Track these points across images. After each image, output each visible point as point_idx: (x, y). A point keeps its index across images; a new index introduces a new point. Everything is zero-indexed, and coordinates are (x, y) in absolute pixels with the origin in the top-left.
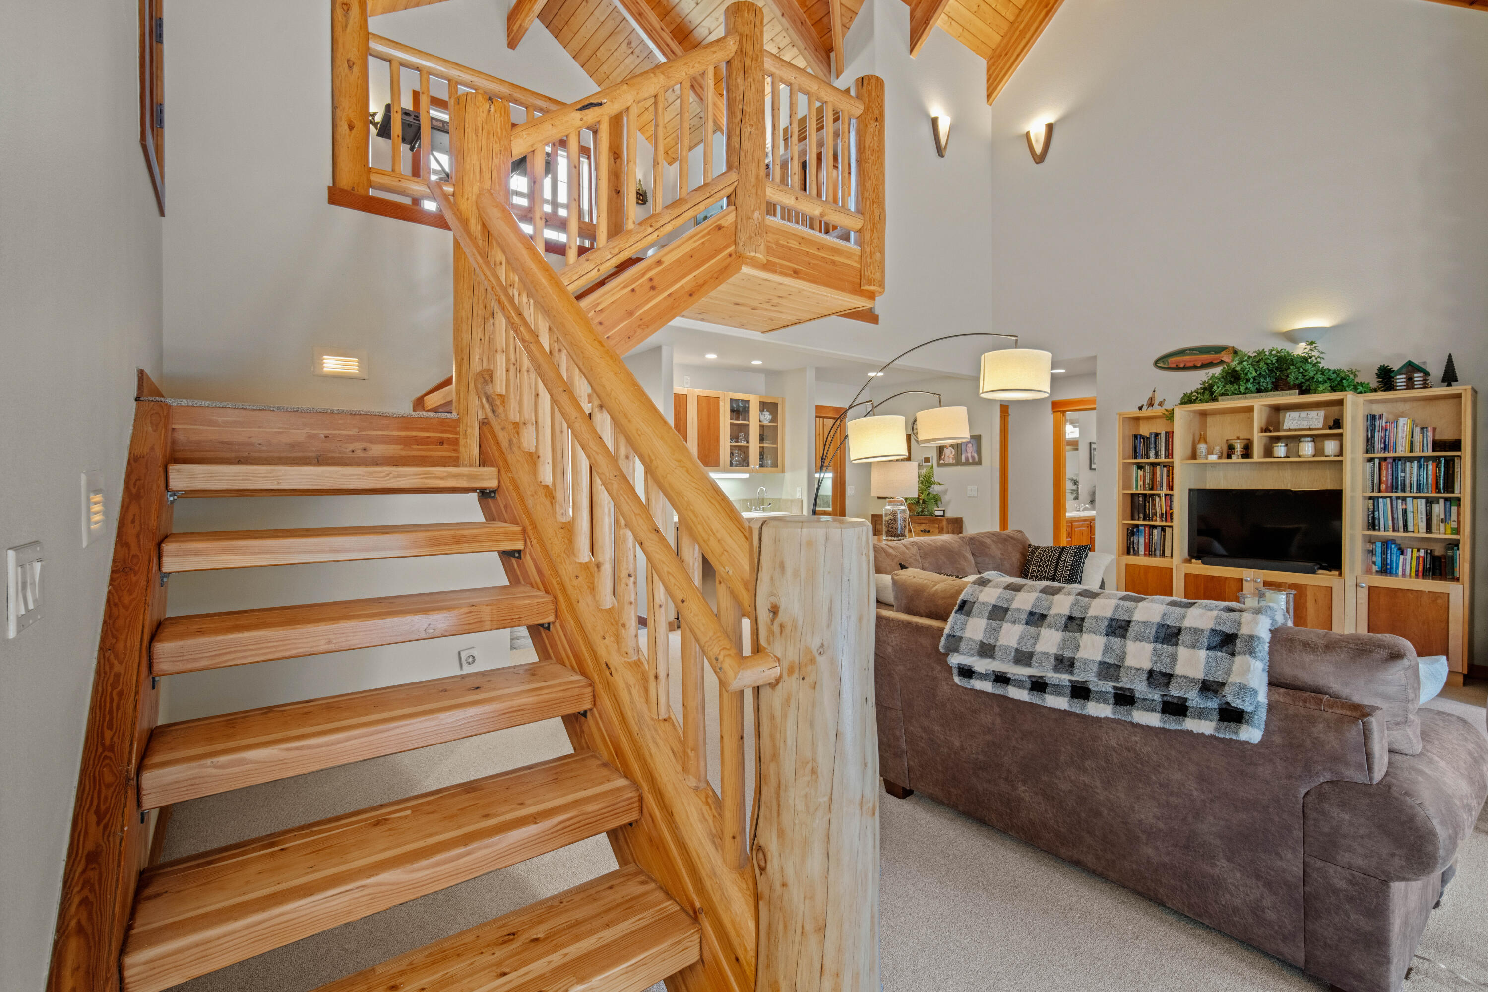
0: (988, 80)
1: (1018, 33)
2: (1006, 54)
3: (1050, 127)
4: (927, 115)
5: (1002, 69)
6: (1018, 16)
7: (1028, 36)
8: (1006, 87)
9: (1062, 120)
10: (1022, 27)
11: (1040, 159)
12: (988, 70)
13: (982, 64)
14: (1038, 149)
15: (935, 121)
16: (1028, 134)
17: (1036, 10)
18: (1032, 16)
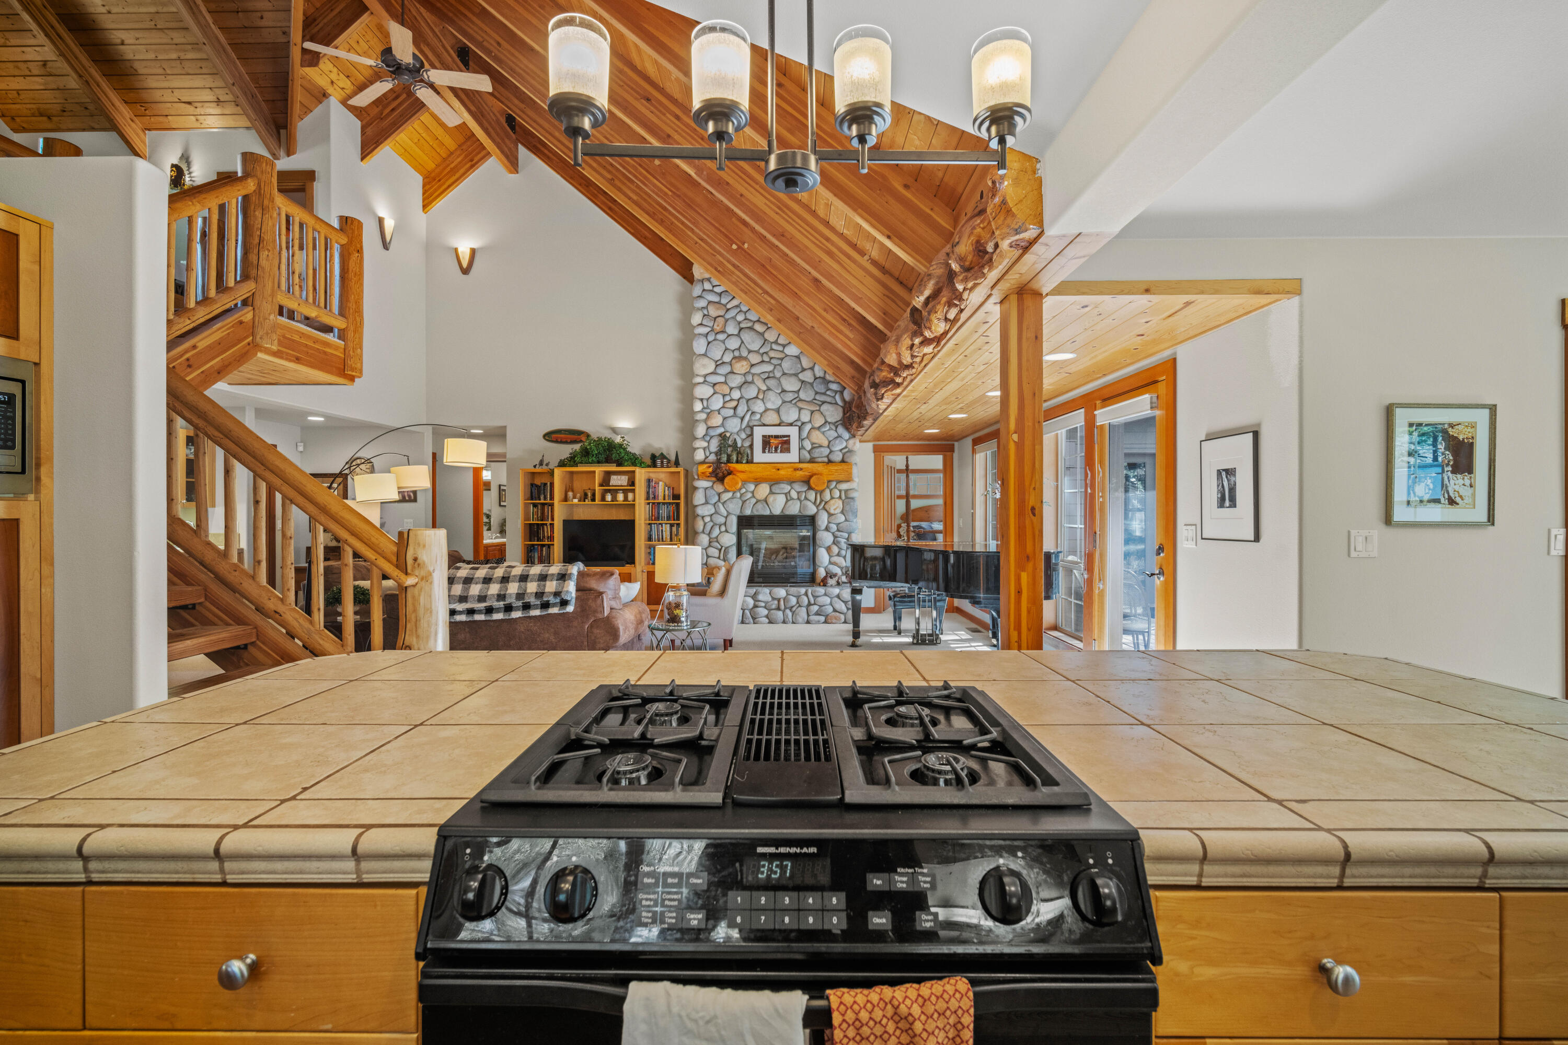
0: (424, 194)
1: (449, 169)
2: (439, 181)
3: (473, 252)
4: (374, 214)
5: (436, 190)
6: (449, 156)
7: (457, 175)
8: (440, 205)
9: (481, 249)
10: (452, 166)
11: (466, 271)
12: (424, 186)
13: (419, 179)
14: (465, 265)
15: (381, 221)
16: (456, 250)
17: (462, 160)
18: (460, 162)
